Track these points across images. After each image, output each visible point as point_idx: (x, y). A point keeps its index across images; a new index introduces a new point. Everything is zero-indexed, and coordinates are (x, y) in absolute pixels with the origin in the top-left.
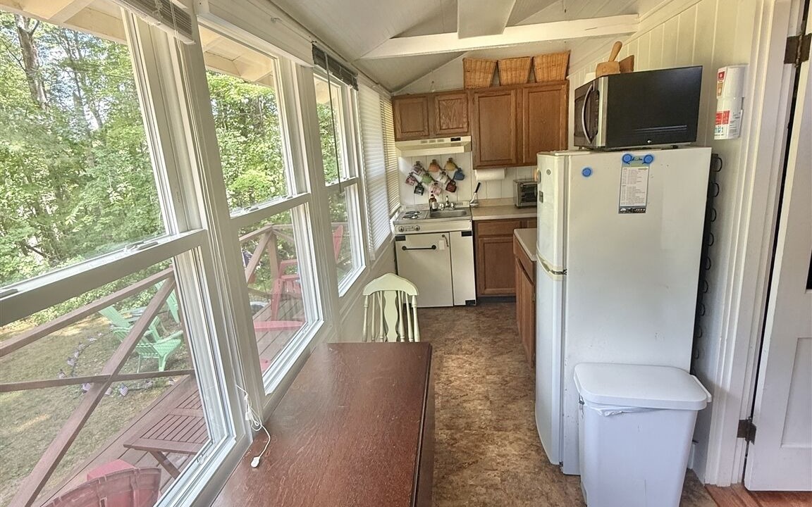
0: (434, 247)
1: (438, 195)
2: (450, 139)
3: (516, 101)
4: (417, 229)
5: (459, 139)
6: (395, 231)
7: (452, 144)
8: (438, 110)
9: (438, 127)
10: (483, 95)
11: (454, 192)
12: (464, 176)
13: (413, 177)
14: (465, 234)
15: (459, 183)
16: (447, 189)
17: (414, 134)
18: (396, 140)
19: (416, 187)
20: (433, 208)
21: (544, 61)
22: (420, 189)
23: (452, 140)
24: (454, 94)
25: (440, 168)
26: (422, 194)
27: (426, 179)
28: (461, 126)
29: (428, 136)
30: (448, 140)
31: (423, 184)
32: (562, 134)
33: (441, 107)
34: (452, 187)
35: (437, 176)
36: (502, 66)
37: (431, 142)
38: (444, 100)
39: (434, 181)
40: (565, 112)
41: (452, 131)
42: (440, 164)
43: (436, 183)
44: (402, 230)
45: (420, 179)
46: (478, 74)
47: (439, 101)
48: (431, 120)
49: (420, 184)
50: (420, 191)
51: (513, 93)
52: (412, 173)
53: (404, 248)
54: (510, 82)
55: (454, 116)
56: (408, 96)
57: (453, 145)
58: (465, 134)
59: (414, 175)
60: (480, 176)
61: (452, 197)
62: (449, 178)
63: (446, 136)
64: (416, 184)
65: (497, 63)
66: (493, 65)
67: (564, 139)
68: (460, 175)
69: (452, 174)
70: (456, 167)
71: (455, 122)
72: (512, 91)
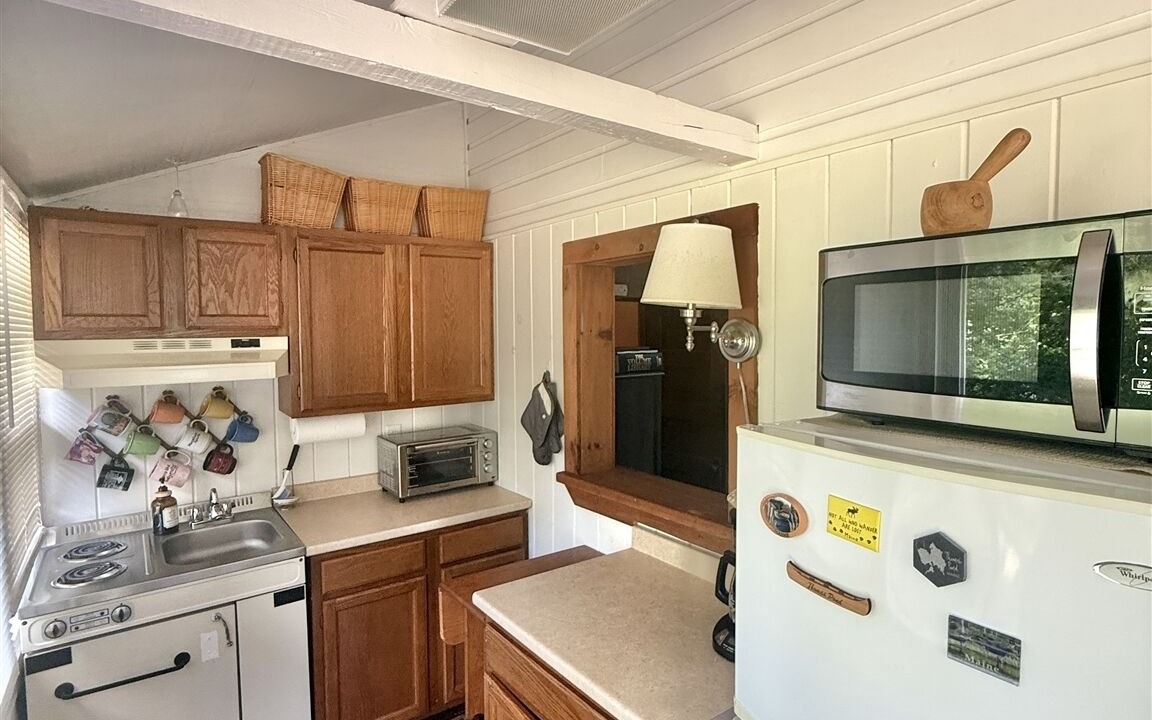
0: (182, 660)
1: (179, 485)
2: (228, 341)
3: (395, 268)
4: (121, 617)
5: (256, 344)
6: (34, 639)
7: (234, 355)
8: (194, 265)
9: (192, 308)
10: (320, 244)
11: (230, 472)
12: (257, 431)
13: (93, 440)
14: (283, 598)
15: (242, 450)
16: (206, 466)
17: (111, 323)
18: (41, 334)
19: (106, 469)
20: (167, 525)
21: (446, 198)
22: (118, 472)
23: (235, 344)
24: (243, 230)
25: (187, 413)
26: (126, 487)
27: (141, 443)
28: (261, 312)
29: (159, 331)
30: (223, 345)
31: (129, 459)
32: (484, 344)
33: (203, 257)
34: (221, 460)
35: (177, 432)
36: (358, 190)
37: (168, 346)
38: (214, 242)
39: (168, 447)
40: (488, 301)
41: (238, 322)
42: (186, 404)
43: (173, 452)
44: (56, 633)
45: (117, 443)
46: (302, 196)
47: (199, 241)
48: (171, 287)
49: (120, 457)
50: (120, 479)
51: (388, 250)
52: (90, 429)
53: (66, 692)
54: (375, 228)
55: (243, 283)
56: (89, 215)
57: (235, 359)
58: (273, 332)
59: (98, 433)
60: (305, 431)
61: (224, 485)
62: (214, 438)
63: (221, 332)
64: (104, 459)
65: (348, 182)
66: (340, 186)
67: (488, 353)
68: (246, 427)
69: (221, 428)
70: (236, 410)
71: (243, 299)
72: (388, 247)
